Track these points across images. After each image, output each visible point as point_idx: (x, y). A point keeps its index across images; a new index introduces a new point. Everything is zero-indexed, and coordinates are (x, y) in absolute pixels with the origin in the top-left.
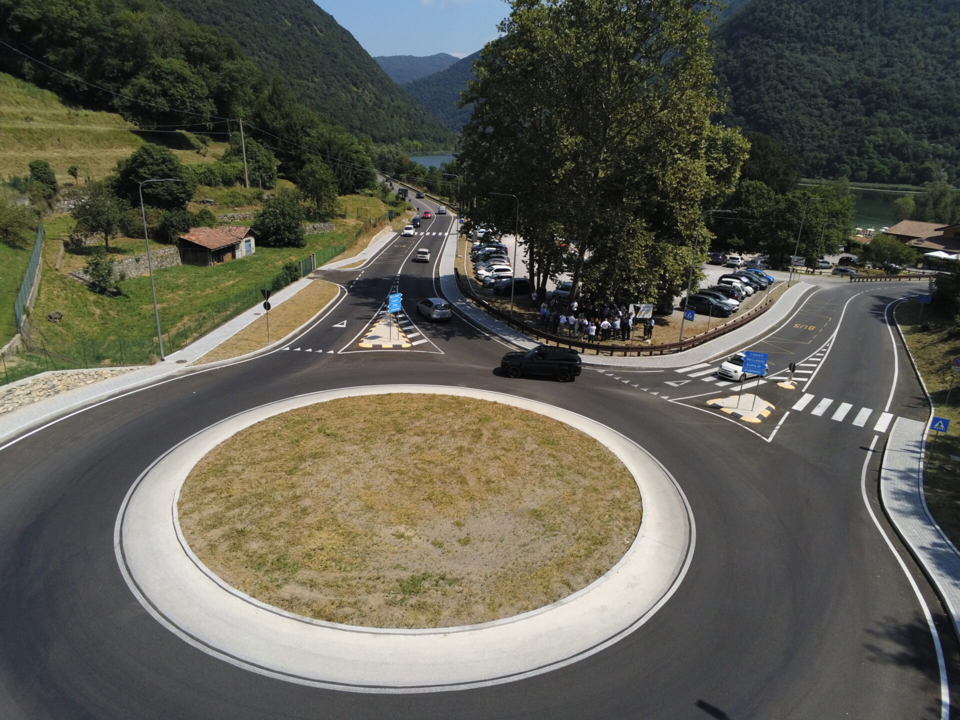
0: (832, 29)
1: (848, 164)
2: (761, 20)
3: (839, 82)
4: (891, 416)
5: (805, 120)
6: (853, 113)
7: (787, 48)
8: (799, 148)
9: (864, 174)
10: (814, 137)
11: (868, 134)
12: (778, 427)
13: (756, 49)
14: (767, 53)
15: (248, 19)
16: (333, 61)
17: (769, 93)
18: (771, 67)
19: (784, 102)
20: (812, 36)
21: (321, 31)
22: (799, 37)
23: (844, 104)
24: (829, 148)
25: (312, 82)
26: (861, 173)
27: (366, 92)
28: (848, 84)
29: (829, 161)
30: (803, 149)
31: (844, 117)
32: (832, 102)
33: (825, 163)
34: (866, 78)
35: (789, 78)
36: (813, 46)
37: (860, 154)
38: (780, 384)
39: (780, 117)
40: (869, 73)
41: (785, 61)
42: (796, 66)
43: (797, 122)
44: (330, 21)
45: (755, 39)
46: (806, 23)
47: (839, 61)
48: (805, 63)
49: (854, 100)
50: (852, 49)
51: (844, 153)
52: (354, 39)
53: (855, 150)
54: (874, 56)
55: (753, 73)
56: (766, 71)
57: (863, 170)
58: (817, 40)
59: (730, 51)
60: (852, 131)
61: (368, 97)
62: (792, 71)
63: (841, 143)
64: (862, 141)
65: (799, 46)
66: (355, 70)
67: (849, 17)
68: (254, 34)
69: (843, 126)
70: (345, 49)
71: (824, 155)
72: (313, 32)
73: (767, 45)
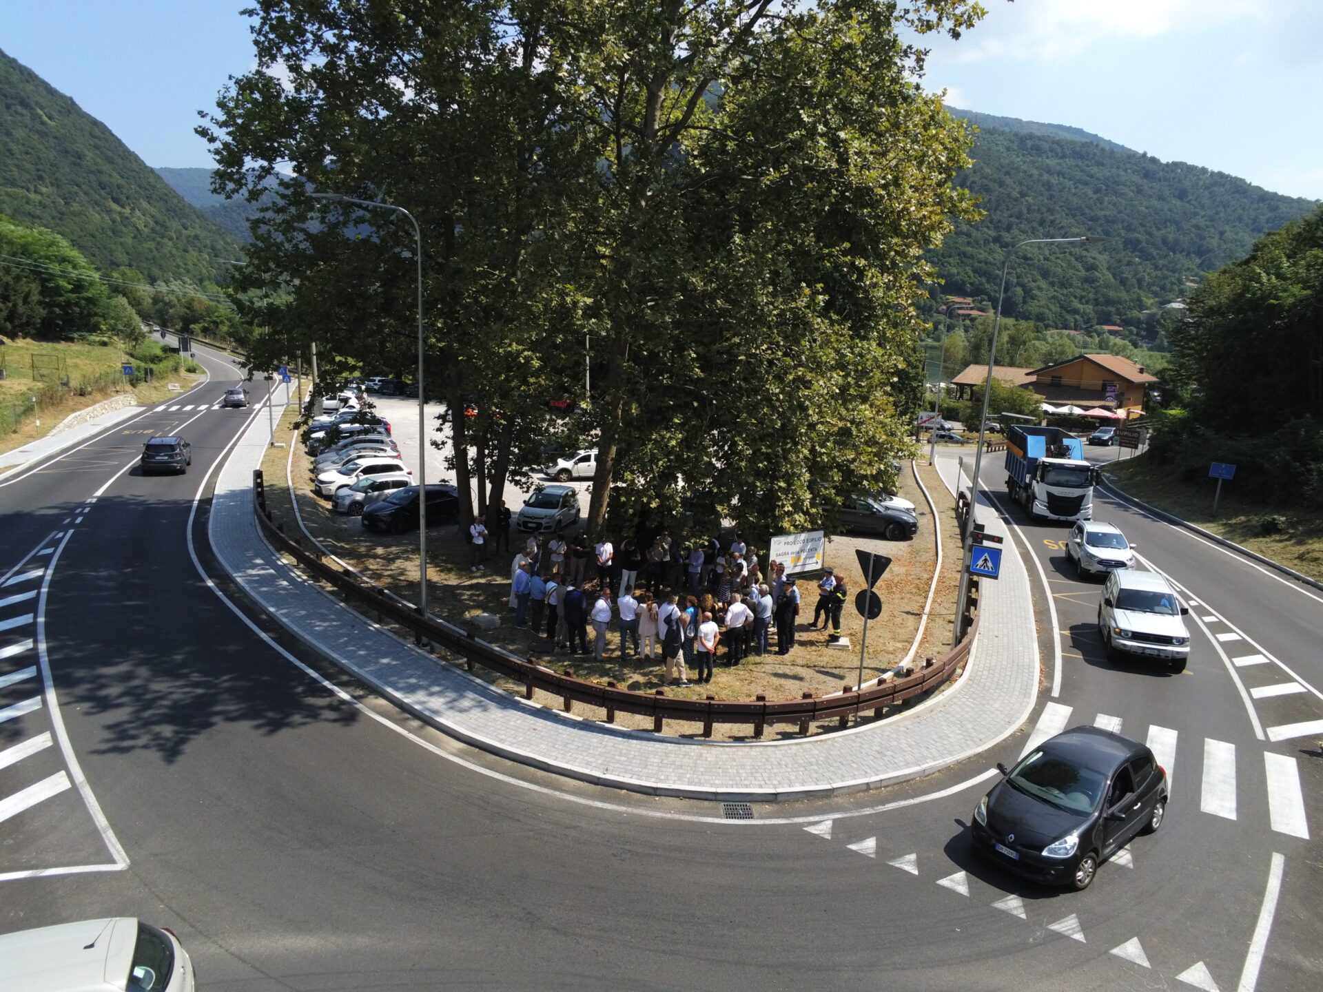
16: (75, 164)
21: (50, 118)
25: (35, 192)
27: (138, 213)
44: (68, 107)
52: (113, 135)
61: (140, 220)
66: (117, 179)
70: (97, 147)
72: (36, 117)
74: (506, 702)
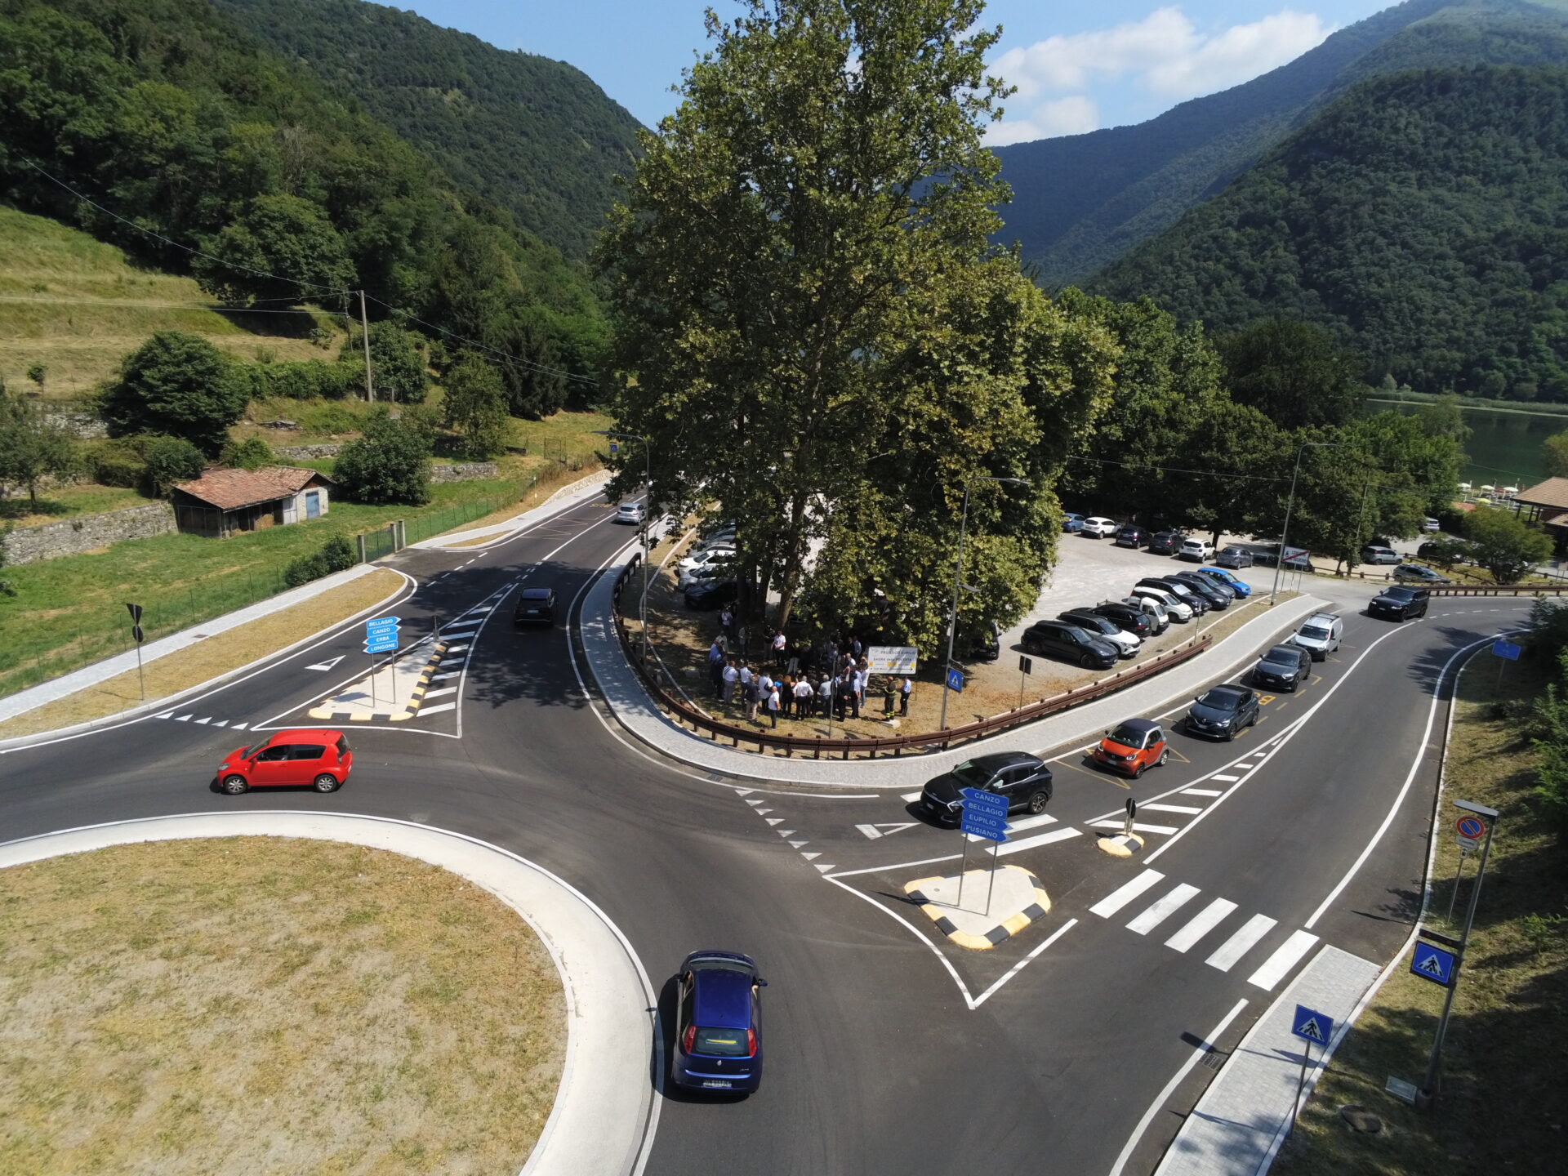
0: (1472, 148)
1: (1499, 369)
2: (1349, 134)
3: (1484, 234)
4: (1314, 939)
5: (1426, 297)
6: (1511, 285)
7: (1393, 180)
8: (1414, 343)
9: (1532, 388)
10: (1440, 324)
11: (1539, 319)
12: (1021, 965)
13: (1339, 181)
14: (1358, 188)
15: (524, 140)
17: (1360, 252)
18: (1365, 210)
19: (1386, 266)
20: (1436, 159)
22: (1414, 160)
23: (1494, 270)
24: (1467, 342)
26: (1524, 385)
28: (1500, 238)
29: (1468, 365)
30: (1420, 344)
31: (1494, 291)
32: (1473, 267)
33: (1458, 367)
34: (1534, 227)
35: (1396, 227)
36: (1439, 174)
37: (1524, 353)
38: (1104, 843)
39: (1380, 290)
40: (1538, 219)
41: (1388, 199)
42: (1408, 208)
43: (1411, 300)
45: (1339, 164)
46: (1426, 139)
47: (1485, 199)
48: (1424, 203)
49: (1512, 264)
50: (1509, 179)
51: (1494, 351)
53: (1514, 346)
54: (1549, 190)
55: (1332, 219)
56: (1356, 216)
57: (1528, 380)
58: (1446, 165)
59: (1293, 184)
60: (1509, 315)
62: (1400, 216)
63: (1488, 334)
64: (1527, 332)
65: (1413, 175)
67: (1502, 128)
68: (532, 162)
69: (1491, 307)
71: (1457, 355)
72: (625, 158)
73: (1358, 174)
74: (657, 714)
